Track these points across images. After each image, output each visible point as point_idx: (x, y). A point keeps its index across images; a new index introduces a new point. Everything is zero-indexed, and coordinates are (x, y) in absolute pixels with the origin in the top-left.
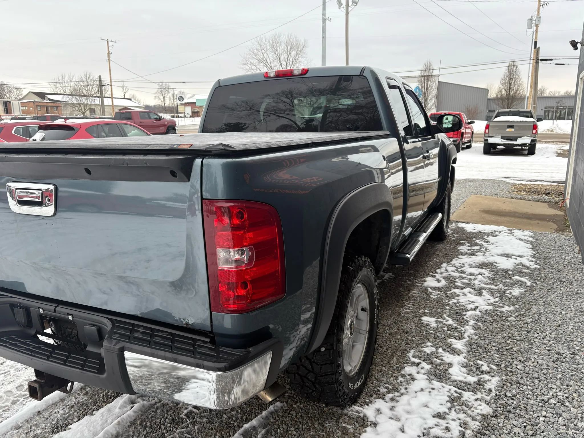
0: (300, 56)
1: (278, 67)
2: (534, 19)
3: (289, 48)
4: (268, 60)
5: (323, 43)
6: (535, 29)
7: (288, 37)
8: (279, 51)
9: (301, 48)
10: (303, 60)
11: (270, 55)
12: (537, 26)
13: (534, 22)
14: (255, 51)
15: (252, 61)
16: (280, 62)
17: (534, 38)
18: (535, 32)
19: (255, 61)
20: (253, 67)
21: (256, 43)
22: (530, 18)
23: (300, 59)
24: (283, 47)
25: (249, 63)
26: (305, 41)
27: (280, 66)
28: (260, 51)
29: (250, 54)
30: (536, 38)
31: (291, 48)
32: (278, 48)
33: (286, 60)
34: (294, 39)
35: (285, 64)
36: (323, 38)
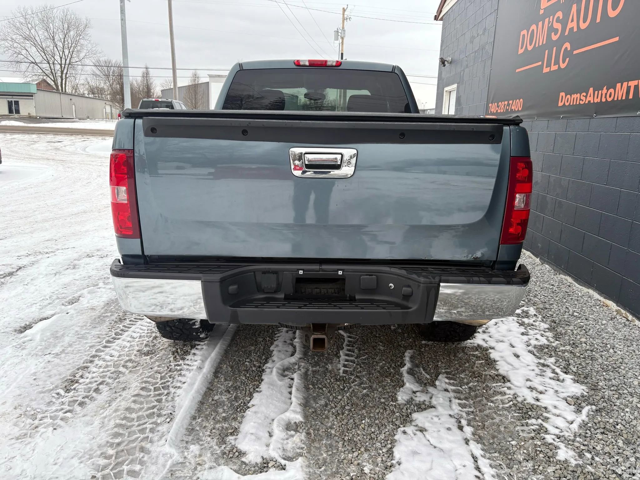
0: (81, 37)
1: (52, 48)
2: (340, 31)
3: (66, 26)
4: (37, 38)
5: (122, 26)
6: (341, 41)
7: (64, 12)
8: (52, 29)
9: (82, 28)
10: (86, 43)
11: (40, 33)
12: (342, 38)
13: (339, 34)
14: (18, 24)
15: (14, 37)
16: (55, 43)
17: (341, 50)
18: (341, 44)
19: (19, 38)
20: (15, 45)
21: (20, 15)
22: (336, 30)
23: (82, 41)
24: (58, 23)
25: (9, 39)
26: (87, 20)
27: (55, 48)
28: (25, 25)
29: (11, 28)
30: (342, 50)
31: (68, 27)
32: (51, 25)
33: (63, 40)
34: (73, 16)
35: (61, 46)
36: (122, 20)
